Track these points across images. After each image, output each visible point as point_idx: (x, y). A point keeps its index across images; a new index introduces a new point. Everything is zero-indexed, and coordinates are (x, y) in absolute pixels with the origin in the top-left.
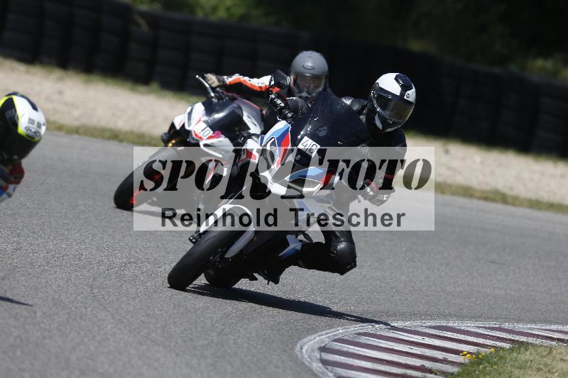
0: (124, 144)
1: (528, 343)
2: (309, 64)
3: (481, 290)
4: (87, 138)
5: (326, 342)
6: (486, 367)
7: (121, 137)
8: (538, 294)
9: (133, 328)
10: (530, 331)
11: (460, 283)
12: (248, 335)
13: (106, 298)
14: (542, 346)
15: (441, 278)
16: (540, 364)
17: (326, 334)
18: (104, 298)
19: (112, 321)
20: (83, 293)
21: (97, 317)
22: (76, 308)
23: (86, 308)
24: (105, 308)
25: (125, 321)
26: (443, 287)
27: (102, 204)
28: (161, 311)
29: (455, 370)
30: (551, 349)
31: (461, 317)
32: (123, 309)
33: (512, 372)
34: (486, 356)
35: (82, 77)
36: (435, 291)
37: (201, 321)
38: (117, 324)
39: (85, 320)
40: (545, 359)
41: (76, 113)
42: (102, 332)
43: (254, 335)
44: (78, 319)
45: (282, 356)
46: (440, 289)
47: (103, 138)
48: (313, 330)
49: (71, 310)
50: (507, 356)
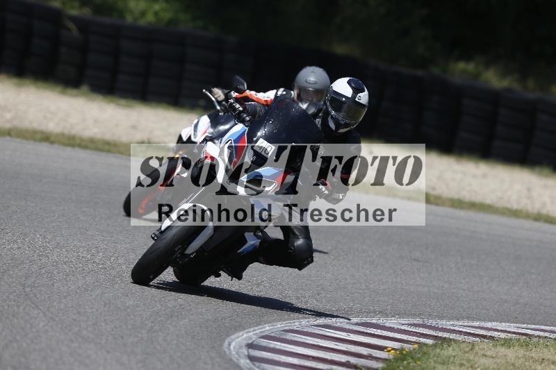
0: (56, 146)
1: (451, 340)
2: (312, 79)
3: (404, 288)
4: (19, 140)
5: (254, 339)
6: (410, 363)
7: (52, 139)
8: (461, 291)
9: (65, 325)
10: (452, 328)
11: (384, 281)
12: (177, 332)
13: (38, 296)
14: (465, 342)
15: (365, 276)
16: (463, 359)
17: (253, 331)
18: (36, 296)
19: (44, 319)
20: (15, 292)
21: (29, 315)
22: (9, 306)
23: (18, 307)
24: (37, 307)
25: (57, 319)
26: (367, 284)
27: (33, 205)
28: (92, 309)
29: (379, 365)
30: (473, 345)
31: (384, 314)
32: (55, 307)
33: (435, 367)
34: (410, 352)
35: (15, 81)
36: (360, 289)
37: (132, 319)
38: (49, 322)
39: (17, 318)
40: (467, 355)
41: (8, 116)
42: (34, 330)
43: (183, 332)
44: (11, 317)
45: (210, 353)
46: (364, 287)
47: (35, 140)
48: (240, 327)
49: (4, 309)
50: (430, 352)
